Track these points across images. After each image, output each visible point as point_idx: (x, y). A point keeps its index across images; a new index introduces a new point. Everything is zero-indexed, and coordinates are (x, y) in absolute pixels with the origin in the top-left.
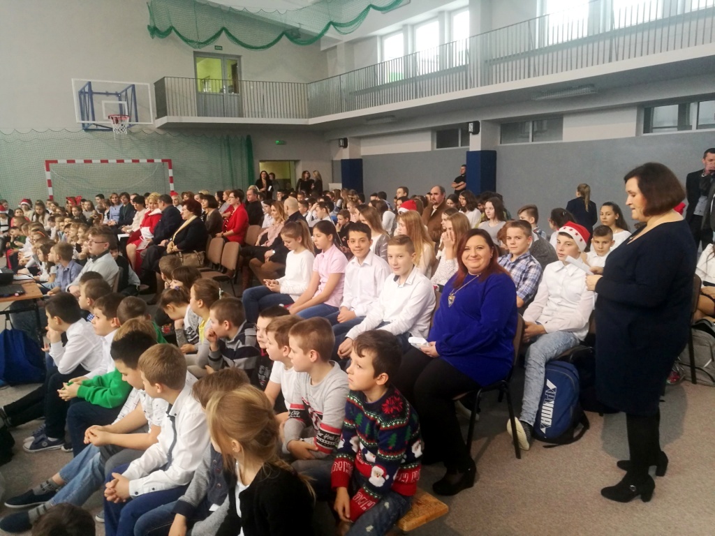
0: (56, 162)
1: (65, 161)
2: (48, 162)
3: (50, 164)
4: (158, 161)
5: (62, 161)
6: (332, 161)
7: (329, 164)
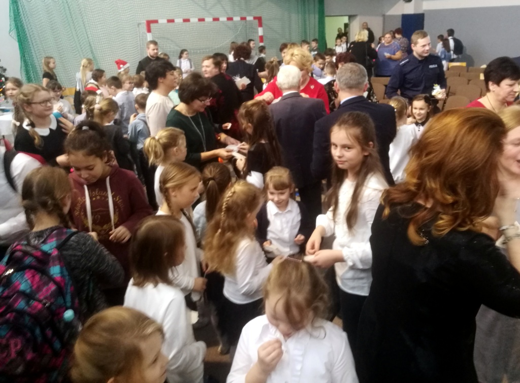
0: (156, 22)
1: (165, 21)
2: (149, 23)
3: (152, 25)
4: (250, 18)
5: (163, 21)
6: (384, 16)
7: (380, 19)
